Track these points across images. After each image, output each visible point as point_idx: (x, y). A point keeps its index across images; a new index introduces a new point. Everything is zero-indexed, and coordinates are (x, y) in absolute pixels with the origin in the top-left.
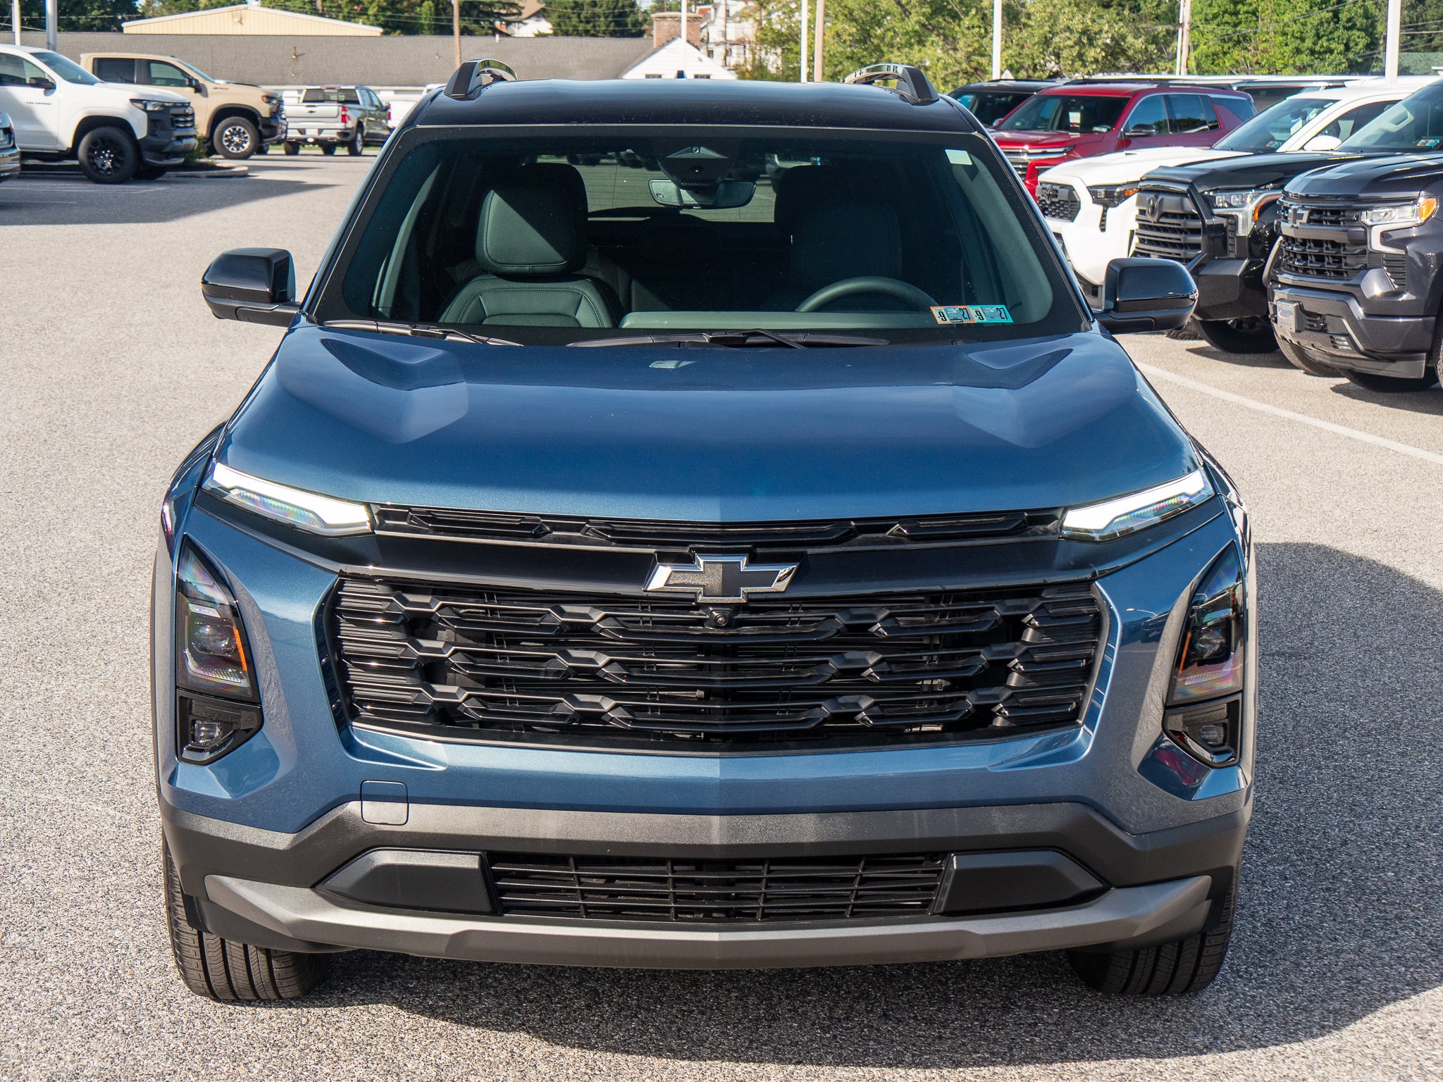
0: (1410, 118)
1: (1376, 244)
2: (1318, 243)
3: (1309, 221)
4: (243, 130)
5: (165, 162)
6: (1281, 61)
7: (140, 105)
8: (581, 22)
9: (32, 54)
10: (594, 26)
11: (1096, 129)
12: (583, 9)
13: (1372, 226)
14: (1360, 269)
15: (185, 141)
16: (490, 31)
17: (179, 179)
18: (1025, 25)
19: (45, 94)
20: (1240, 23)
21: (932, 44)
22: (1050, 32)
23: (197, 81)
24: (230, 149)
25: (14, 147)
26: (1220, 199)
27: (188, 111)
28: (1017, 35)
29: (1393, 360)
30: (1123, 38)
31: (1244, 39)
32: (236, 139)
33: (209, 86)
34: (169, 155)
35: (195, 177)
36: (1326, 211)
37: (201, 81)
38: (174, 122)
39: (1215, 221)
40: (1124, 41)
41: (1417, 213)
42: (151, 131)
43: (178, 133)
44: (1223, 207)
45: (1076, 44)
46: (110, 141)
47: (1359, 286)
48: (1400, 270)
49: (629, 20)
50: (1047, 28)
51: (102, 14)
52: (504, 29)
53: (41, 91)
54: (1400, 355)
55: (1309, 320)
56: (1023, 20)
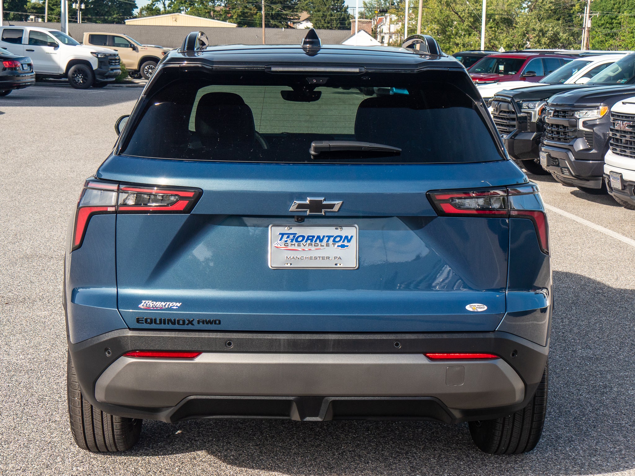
0: (620, 70)
1: (581, 127)
2: (558, 126)
3: (554, 116)
4: (153, 67)
5: (106, 80)
6: (630, 45)
7: (95, 55)
8: (325, 23)
9: (49, 32)
10: (331, 25)
11: (510, 73)
12: (326, 17)
13: (579, 119)
14: (574, 138)
15: (115, 71)
16: (286, 26)
17: (114, 88)
18: (515, 27)
19: (54, 49)
20: (614, 27)
21: (474, 35)
22: (526, 30)
23: (134, 45)
24: (147, 75)
25: (32, 72)
26: (525, 105)
27: (117, 58)
28: (511, 31)
29: (588, 180)
30: (558, 33)
31: (615, 35)
32: (150, 71)
33: (139, 48)
34: (108, 77)
35: (121, 87)
36: (561, 111)
37: (136, 45)
38: (110, 63)
39: (522, 114)
40: (559, 35)
41: (599, 113)
42: (100, 66)
43: (111, 67)
44: (526, 109)
45: (537, 36)
46: (82, 70)
47: (572, 146)
48: (591, 139)
49: (346, 22)
50: (524, 29)
51: (118, 16)
52: (292, 26)
53: (53, 48)
54: (591, 178)
55: (552, 161)
56: (514, 25)
